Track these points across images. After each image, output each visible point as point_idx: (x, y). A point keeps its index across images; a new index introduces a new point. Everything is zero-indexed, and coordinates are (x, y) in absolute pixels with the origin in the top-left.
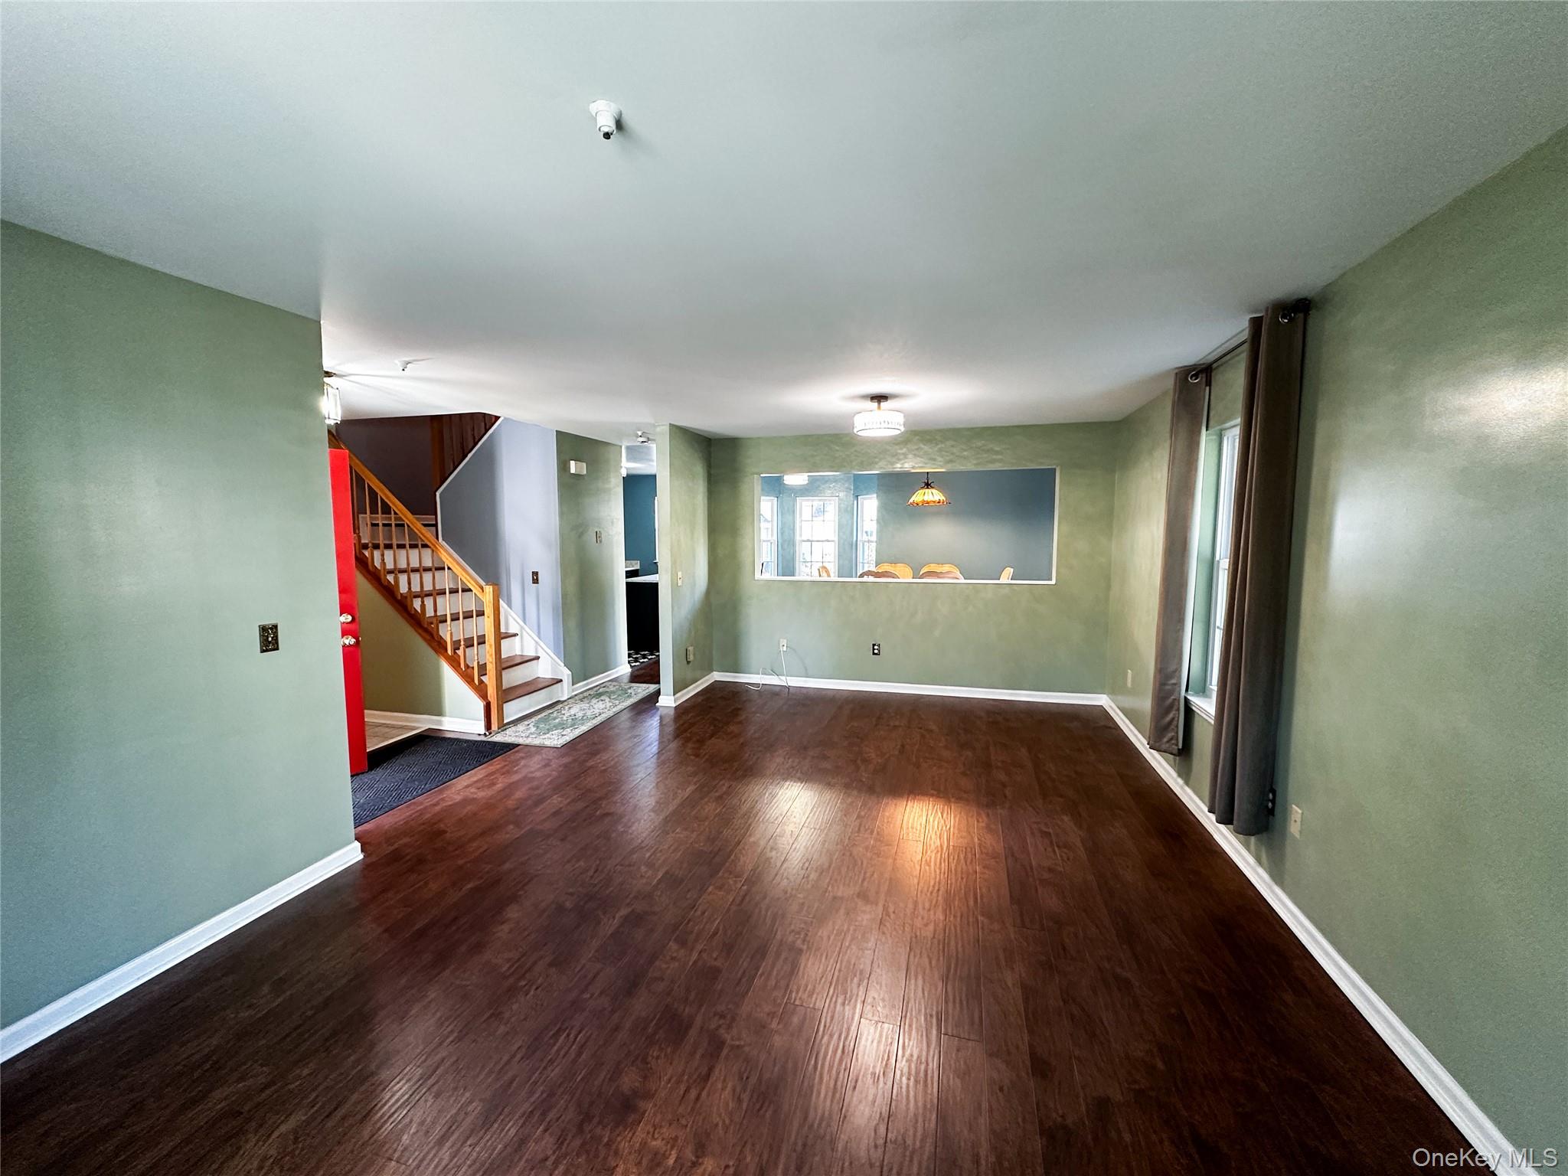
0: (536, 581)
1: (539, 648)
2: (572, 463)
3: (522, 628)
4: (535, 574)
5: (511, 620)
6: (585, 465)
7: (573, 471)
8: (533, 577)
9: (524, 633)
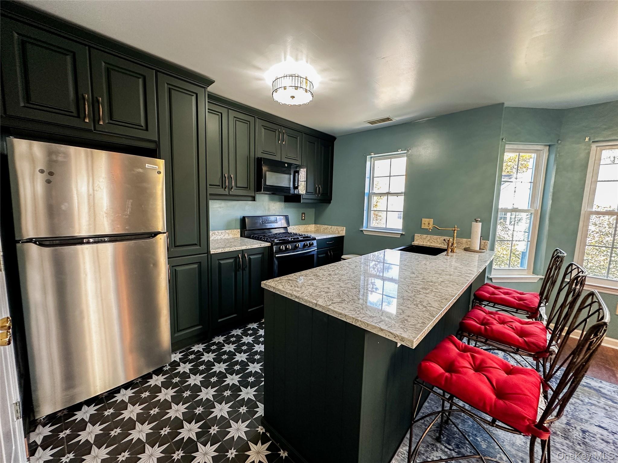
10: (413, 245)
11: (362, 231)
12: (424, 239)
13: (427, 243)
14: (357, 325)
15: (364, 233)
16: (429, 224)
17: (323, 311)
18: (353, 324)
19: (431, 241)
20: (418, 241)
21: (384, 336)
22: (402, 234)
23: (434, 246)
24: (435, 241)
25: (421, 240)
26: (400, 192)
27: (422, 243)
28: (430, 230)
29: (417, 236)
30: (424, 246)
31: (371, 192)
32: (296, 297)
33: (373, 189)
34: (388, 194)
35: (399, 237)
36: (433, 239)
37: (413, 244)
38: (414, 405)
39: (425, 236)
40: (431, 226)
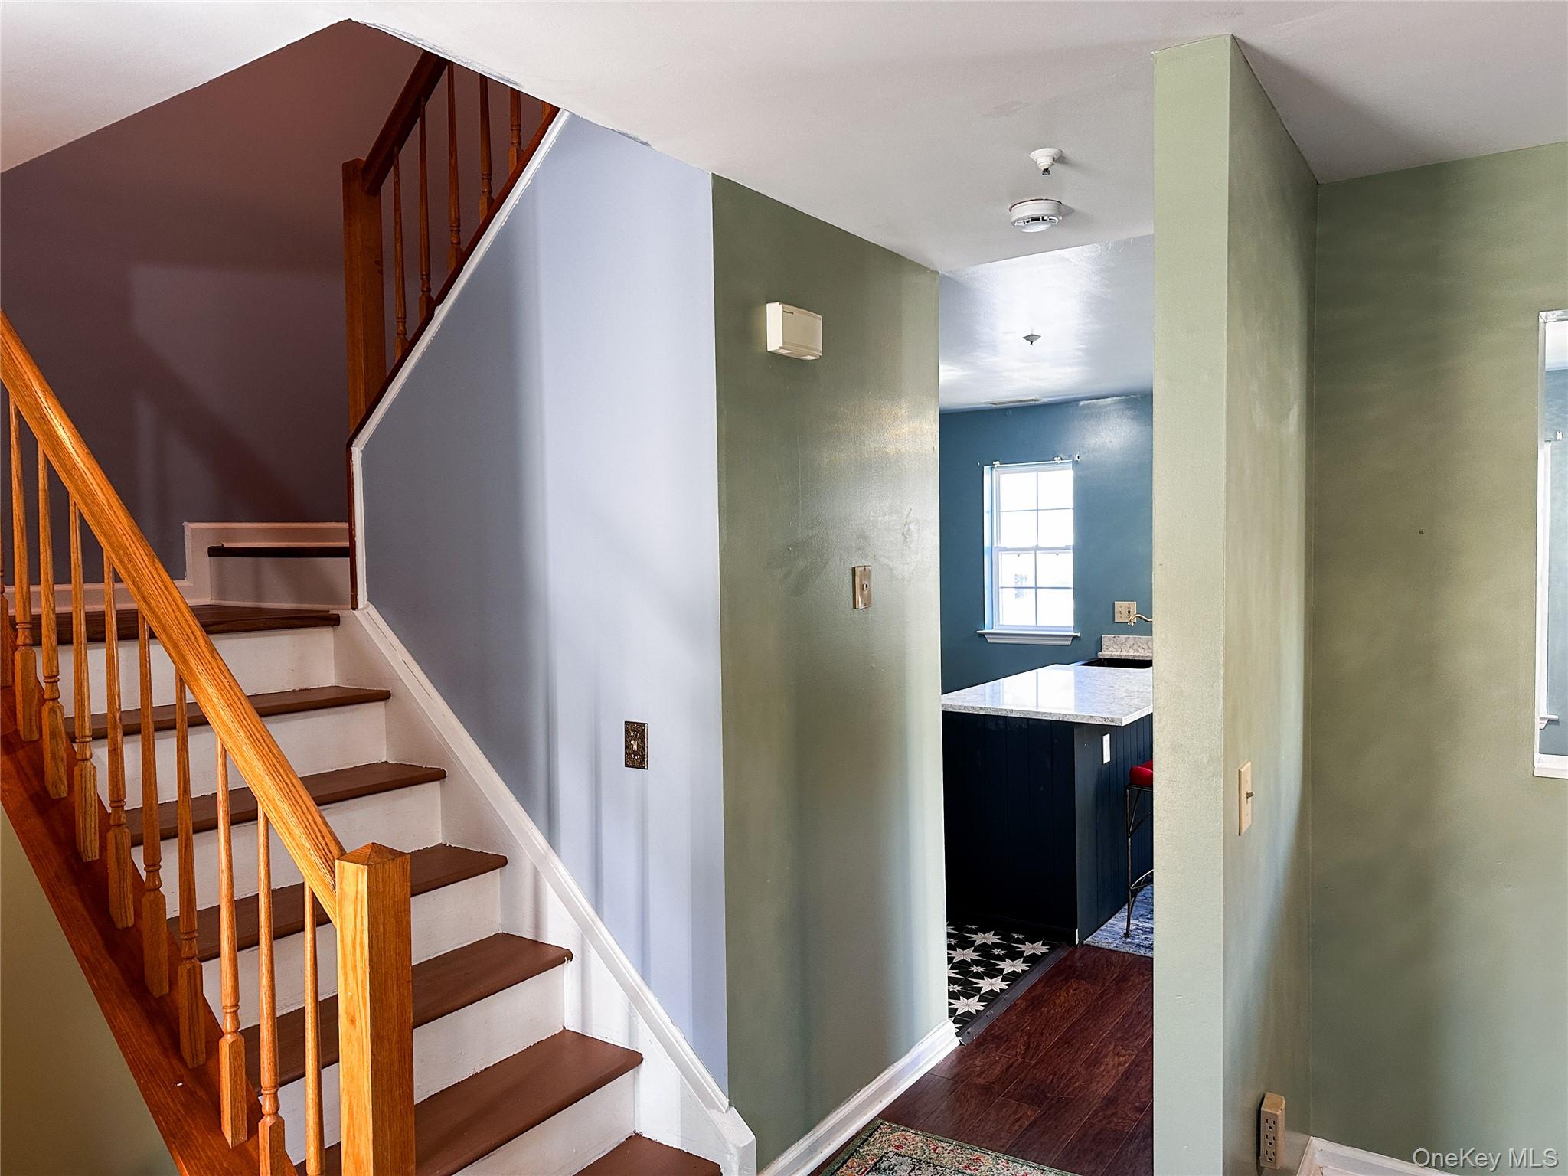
0: (636, 758)
1: (642, 1025)
2: (774, 313)
3: (586, 932)
4: (636, 732)
5: (551, 898)
6: (817, 321)
7: (775, 340)
8: (628, 746)
9: (593, 955)
10: (1101, 659)
11: (982, 635)
12: (1122, 644)
13: (1128, 651)
14: (1065, 720)
15: (989, 640)
16: (1129, 612)
17: (1022, 716)
18: (1061, 720)
19: (1135, 647)
20: (1110, 649)
21: (1094, 723)
22: (1075, 637)
23: (1142, 657)
24: (1145, 647)
25: (1116, 647)
26: (1064, 546)
27: (1118, 653)
28: (1132, 624)
29: (1107, 639)
30: (1123, 658)
31: (995, 545)
32: (981, 708)
33: (999, 538)
34: (1037, 549)
35: (1070, 643)
36: (1140, 644)
37: (1100, 657)
38: (1129, 823)
39: (1123, 637)
40: (1133, 617)
